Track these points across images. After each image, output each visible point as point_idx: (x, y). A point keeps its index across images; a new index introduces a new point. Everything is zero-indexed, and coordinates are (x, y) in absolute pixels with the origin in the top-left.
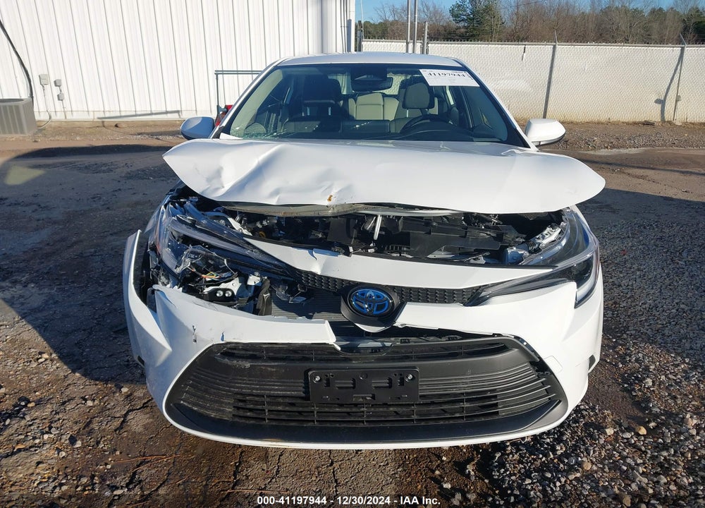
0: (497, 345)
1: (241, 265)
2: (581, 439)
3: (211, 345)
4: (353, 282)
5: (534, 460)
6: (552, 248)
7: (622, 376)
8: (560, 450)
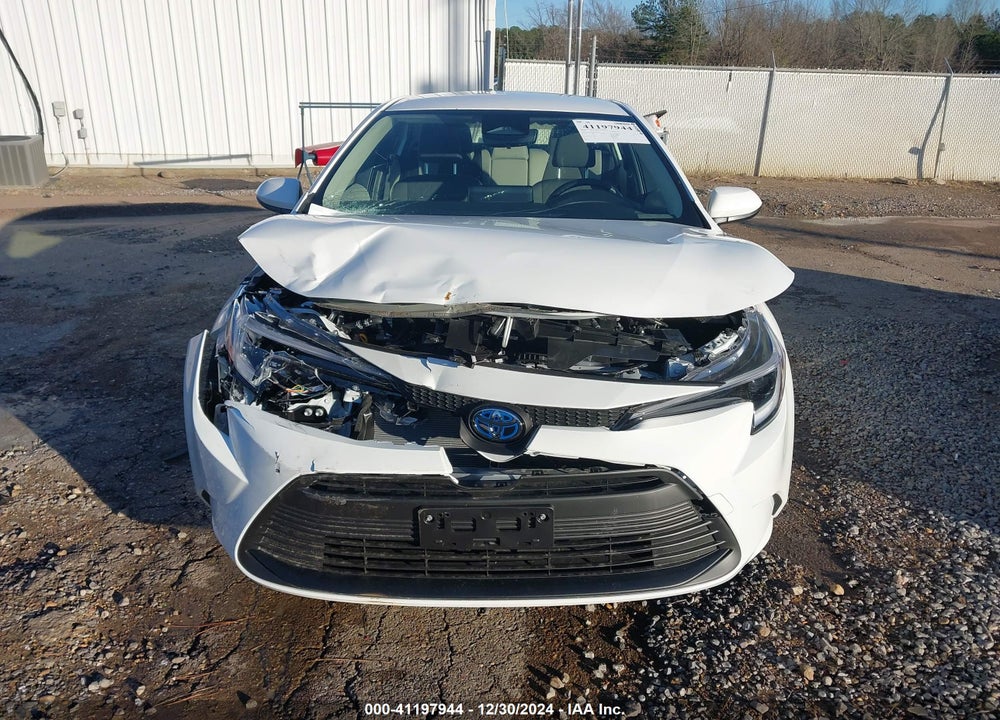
0: (650, 479)
1: (336, 376)
2: (761, 599)
3: (298, 476)
4: (476, 399)
5: (701, 625)
6: (724, 359)
7: (822, 523)
8: (733, 612)
